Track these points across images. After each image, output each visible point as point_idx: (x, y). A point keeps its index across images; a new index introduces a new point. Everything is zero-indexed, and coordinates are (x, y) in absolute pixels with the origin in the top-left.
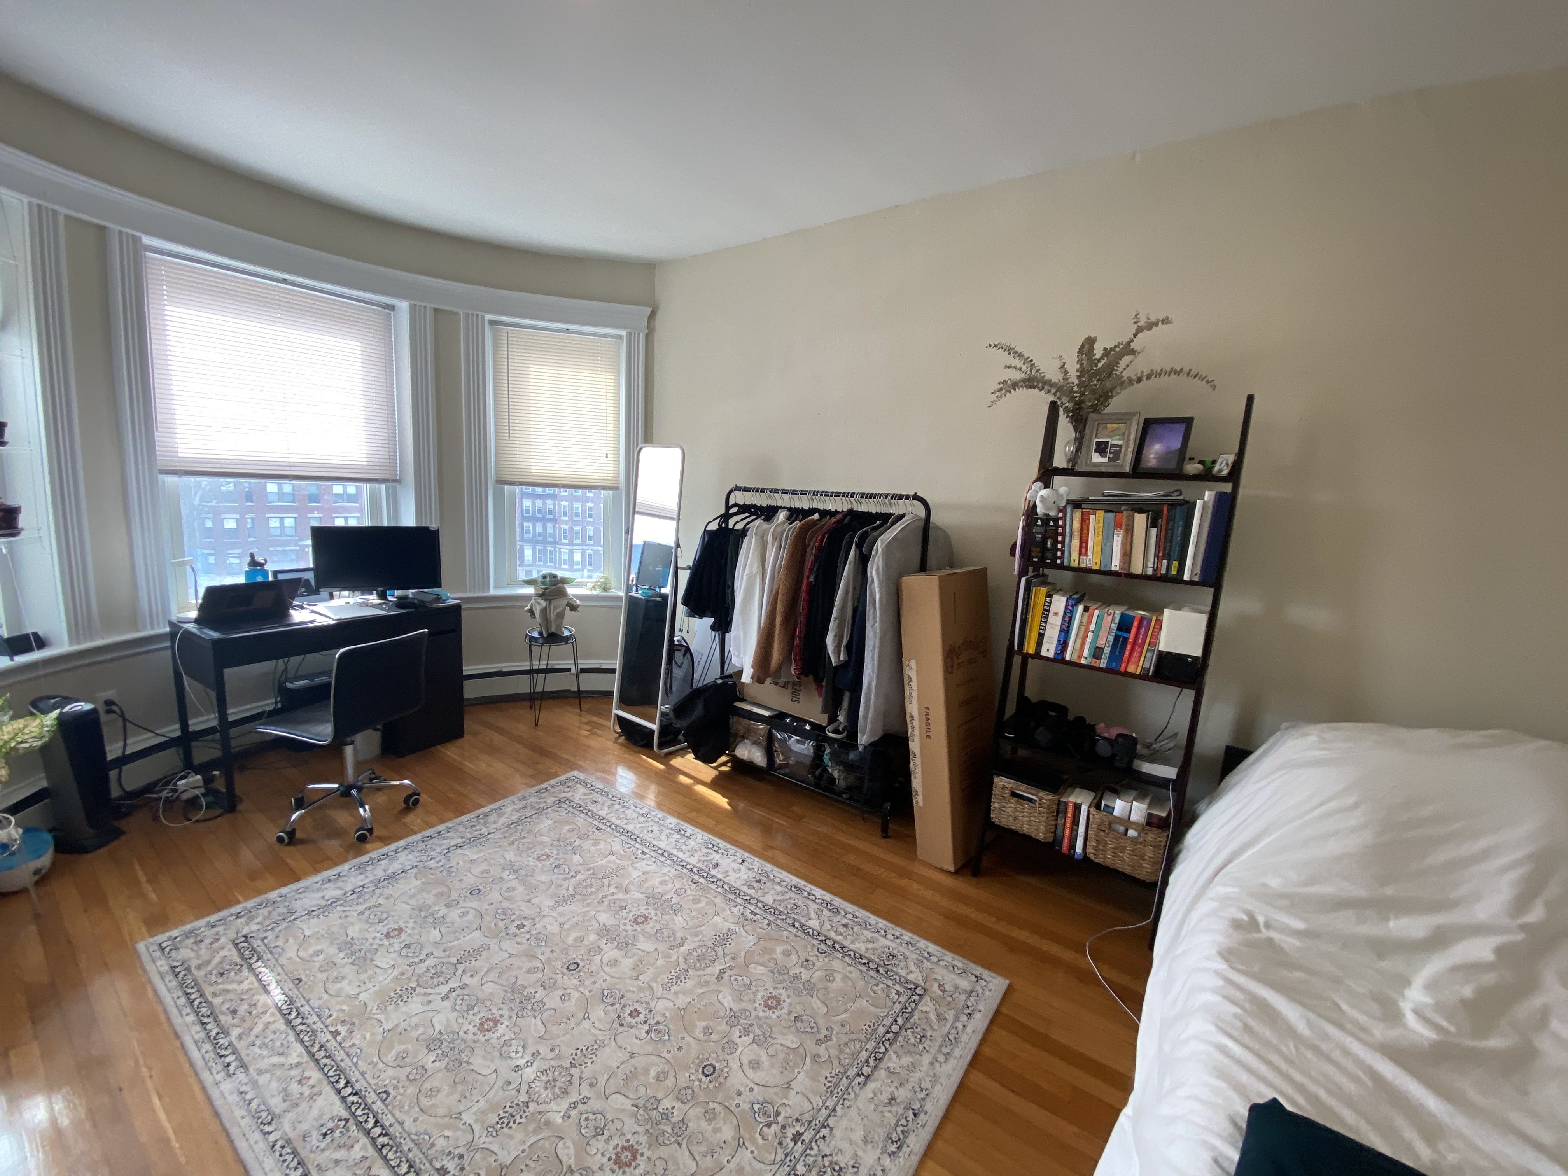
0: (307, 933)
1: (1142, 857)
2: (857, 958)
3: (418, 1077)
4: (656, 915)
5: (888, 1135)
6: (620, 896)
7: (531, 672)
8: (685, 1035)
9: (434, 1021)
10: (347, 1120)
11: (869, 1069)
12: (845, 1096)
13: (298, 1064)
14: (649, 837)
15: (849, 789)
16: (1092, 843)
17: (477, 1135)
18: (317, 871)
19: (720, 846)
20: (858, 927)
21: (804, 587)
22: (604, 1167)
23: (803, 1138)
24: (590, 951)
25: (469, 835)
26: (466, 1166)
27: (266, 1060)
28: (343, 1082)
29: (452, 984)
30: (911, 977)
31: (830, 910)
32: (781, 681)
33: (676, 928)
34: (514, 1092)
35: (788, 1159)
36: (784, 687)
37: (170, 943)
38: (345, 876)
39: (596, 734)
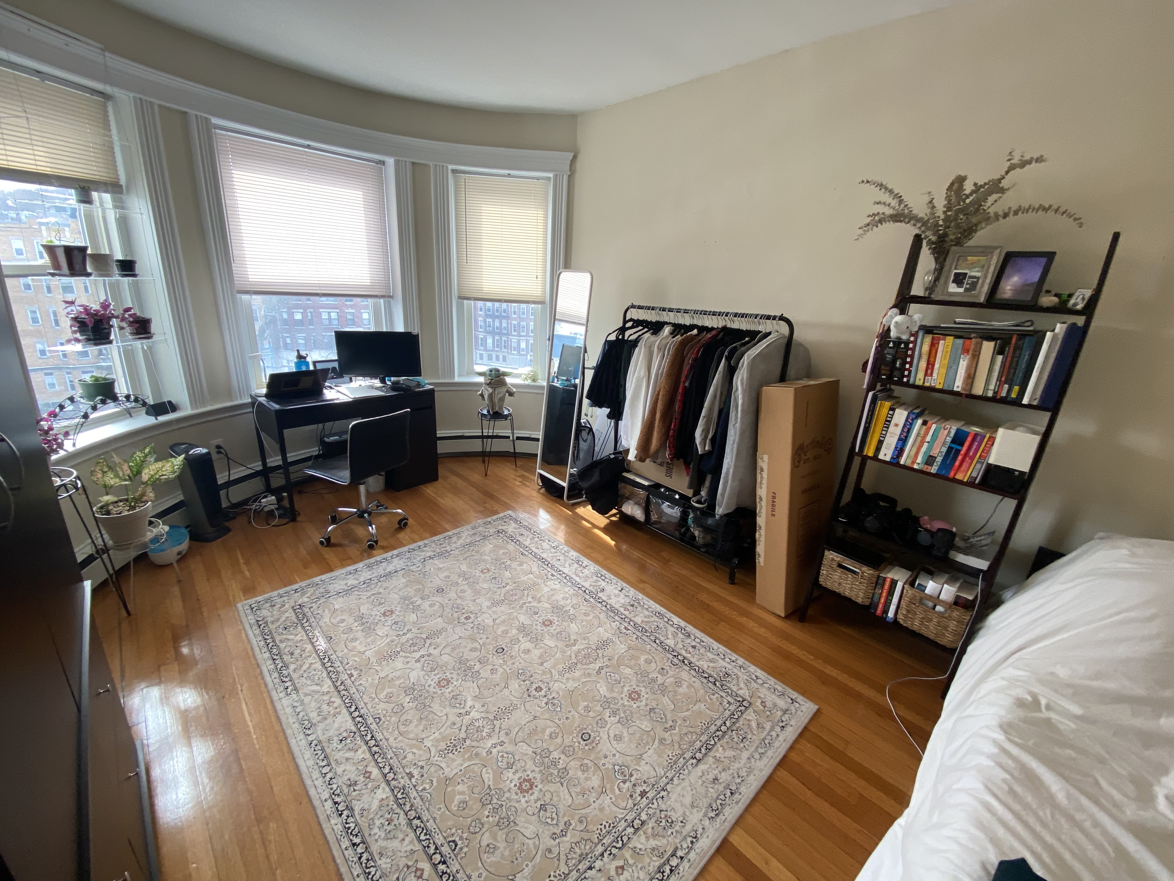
0: (336, 607)
1: (946, 628)
2: (700, 673)
3: (399, 711)
4: (558, 621)
5: (710, 805)
6: (534, 604)
7: (482, 437)
8: (571, 709)
9: (410, 675)
10: (355, 733)
11: (701, 755)
12: (681, 771)
13: (328, 692)
14: (556, 564)
15: (705, 545)
16: (903, 611)
17: (432, 754)
18: (343, 566)
19: (606, 576)
20: (704, 649)
21: (680, 391)
22: (511, 790)
23: (647, 795)
24: (512, 641)
25: (438, 551)
26: (424, 774)
27: (309, 687)
28: (353, 708)
29: (422, 652)
30: (740, 692)
31: (683, 634)
32: (659, 461)
33: (571, 632)
34: (457, 730)
35: (636, 807)
36: (660, 465)
37: (256, 605)
38: (360, 571)
39: (526, 485)
